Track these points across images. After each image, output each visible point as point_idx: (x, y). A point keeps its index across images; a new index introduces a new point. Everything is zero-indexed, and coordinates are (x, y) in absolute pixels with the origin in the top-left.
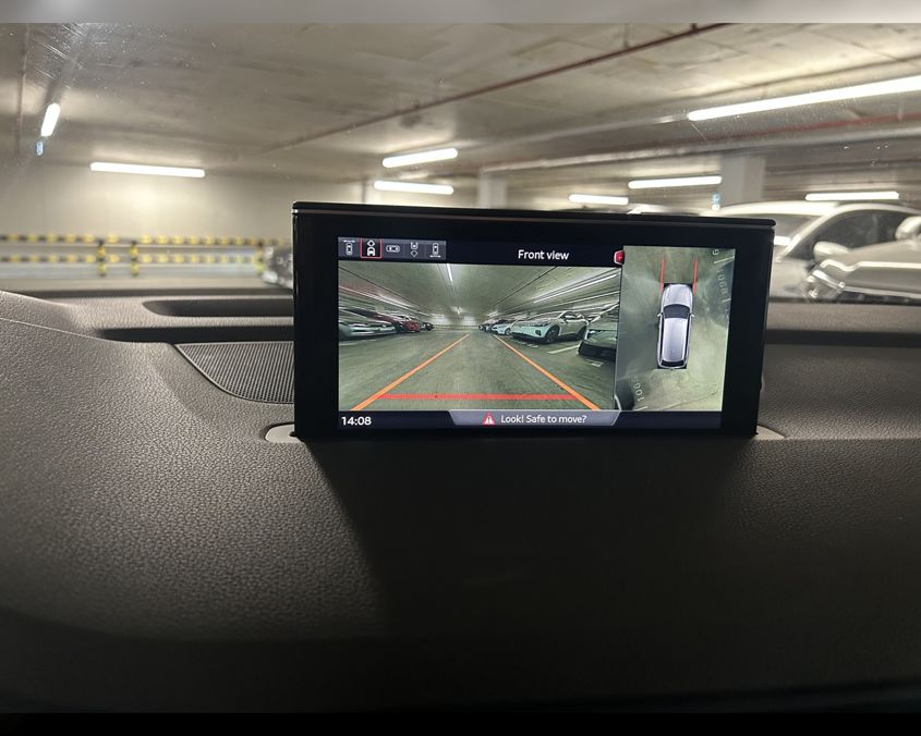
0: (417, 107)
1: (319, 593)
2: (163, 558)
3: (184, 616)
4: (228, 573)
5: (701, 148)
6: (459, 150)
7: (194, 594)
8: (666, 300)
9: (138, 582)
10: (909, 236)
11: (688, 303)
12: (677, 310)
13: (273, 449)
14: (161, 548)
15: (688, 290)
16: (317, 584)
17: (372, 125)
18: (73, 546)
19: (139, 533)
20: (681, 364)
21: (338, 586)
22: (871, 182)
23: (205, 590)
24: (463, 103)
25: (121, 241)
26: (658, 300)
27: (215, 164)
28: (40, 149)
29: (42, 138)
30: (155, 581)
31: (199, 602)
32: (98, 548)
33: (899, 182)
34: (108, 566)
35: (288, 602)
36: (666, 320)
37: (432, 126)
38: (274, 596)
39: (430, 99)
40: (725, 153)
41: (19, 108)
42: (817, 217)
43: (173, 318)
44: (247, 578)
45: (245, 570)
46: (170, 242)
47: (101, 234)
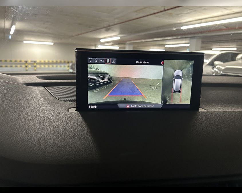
0: (109, 26)
1: (83, 151)
2: (41, 142)
3: (46, 157)
4: (58, 146)
5: (184, 36)
6: (120, 37)
7: (49, 152)
8: (175, 75)
9: (34, 149)
10: (239, 59)
11: (181, 75)
12: (178, 77)
13: (71, 114)
14: (40, 140)
15: (181, 71)
16: (82, 149)
17: (97, 31)
18: (17, 139)
19: (35, 136)
20: (179, 91)
21: (87, 150)
22: (229, 45)
23: (52, 151)
24: (122, 25)
25: (31, 61)
26: (173, 74)
27: (56, 41)
28: (10, 37)
29: (11, 34)
30: (39, 149)
31: (50, 154)
32: (23, 140)
33: (237, 45)
34: (26, 144)
35: (74, 154)
36: (175, 80)
37: (113, 31)
38: (70, 152)
39: (113, 24)
40: (191, 38)
41: (5, 26)
42: (215, 54)
43: (45, 80)
44: (63, 148)
45: (63, 145)
46: (45, 62)
47: (26, 60)
